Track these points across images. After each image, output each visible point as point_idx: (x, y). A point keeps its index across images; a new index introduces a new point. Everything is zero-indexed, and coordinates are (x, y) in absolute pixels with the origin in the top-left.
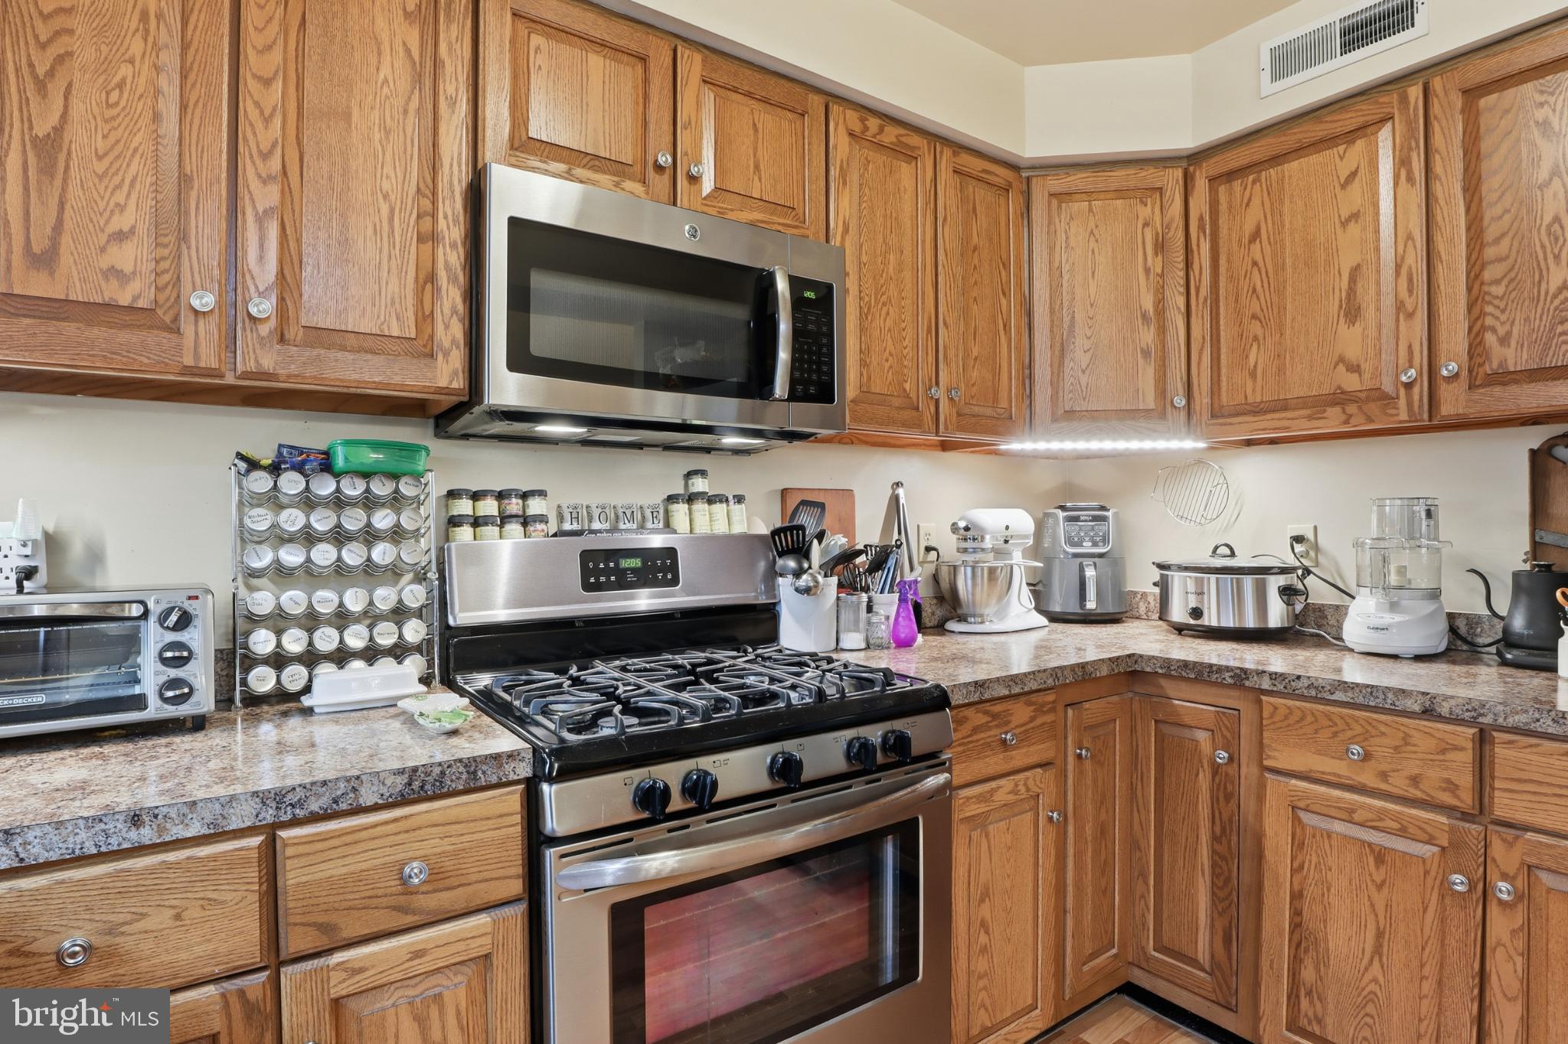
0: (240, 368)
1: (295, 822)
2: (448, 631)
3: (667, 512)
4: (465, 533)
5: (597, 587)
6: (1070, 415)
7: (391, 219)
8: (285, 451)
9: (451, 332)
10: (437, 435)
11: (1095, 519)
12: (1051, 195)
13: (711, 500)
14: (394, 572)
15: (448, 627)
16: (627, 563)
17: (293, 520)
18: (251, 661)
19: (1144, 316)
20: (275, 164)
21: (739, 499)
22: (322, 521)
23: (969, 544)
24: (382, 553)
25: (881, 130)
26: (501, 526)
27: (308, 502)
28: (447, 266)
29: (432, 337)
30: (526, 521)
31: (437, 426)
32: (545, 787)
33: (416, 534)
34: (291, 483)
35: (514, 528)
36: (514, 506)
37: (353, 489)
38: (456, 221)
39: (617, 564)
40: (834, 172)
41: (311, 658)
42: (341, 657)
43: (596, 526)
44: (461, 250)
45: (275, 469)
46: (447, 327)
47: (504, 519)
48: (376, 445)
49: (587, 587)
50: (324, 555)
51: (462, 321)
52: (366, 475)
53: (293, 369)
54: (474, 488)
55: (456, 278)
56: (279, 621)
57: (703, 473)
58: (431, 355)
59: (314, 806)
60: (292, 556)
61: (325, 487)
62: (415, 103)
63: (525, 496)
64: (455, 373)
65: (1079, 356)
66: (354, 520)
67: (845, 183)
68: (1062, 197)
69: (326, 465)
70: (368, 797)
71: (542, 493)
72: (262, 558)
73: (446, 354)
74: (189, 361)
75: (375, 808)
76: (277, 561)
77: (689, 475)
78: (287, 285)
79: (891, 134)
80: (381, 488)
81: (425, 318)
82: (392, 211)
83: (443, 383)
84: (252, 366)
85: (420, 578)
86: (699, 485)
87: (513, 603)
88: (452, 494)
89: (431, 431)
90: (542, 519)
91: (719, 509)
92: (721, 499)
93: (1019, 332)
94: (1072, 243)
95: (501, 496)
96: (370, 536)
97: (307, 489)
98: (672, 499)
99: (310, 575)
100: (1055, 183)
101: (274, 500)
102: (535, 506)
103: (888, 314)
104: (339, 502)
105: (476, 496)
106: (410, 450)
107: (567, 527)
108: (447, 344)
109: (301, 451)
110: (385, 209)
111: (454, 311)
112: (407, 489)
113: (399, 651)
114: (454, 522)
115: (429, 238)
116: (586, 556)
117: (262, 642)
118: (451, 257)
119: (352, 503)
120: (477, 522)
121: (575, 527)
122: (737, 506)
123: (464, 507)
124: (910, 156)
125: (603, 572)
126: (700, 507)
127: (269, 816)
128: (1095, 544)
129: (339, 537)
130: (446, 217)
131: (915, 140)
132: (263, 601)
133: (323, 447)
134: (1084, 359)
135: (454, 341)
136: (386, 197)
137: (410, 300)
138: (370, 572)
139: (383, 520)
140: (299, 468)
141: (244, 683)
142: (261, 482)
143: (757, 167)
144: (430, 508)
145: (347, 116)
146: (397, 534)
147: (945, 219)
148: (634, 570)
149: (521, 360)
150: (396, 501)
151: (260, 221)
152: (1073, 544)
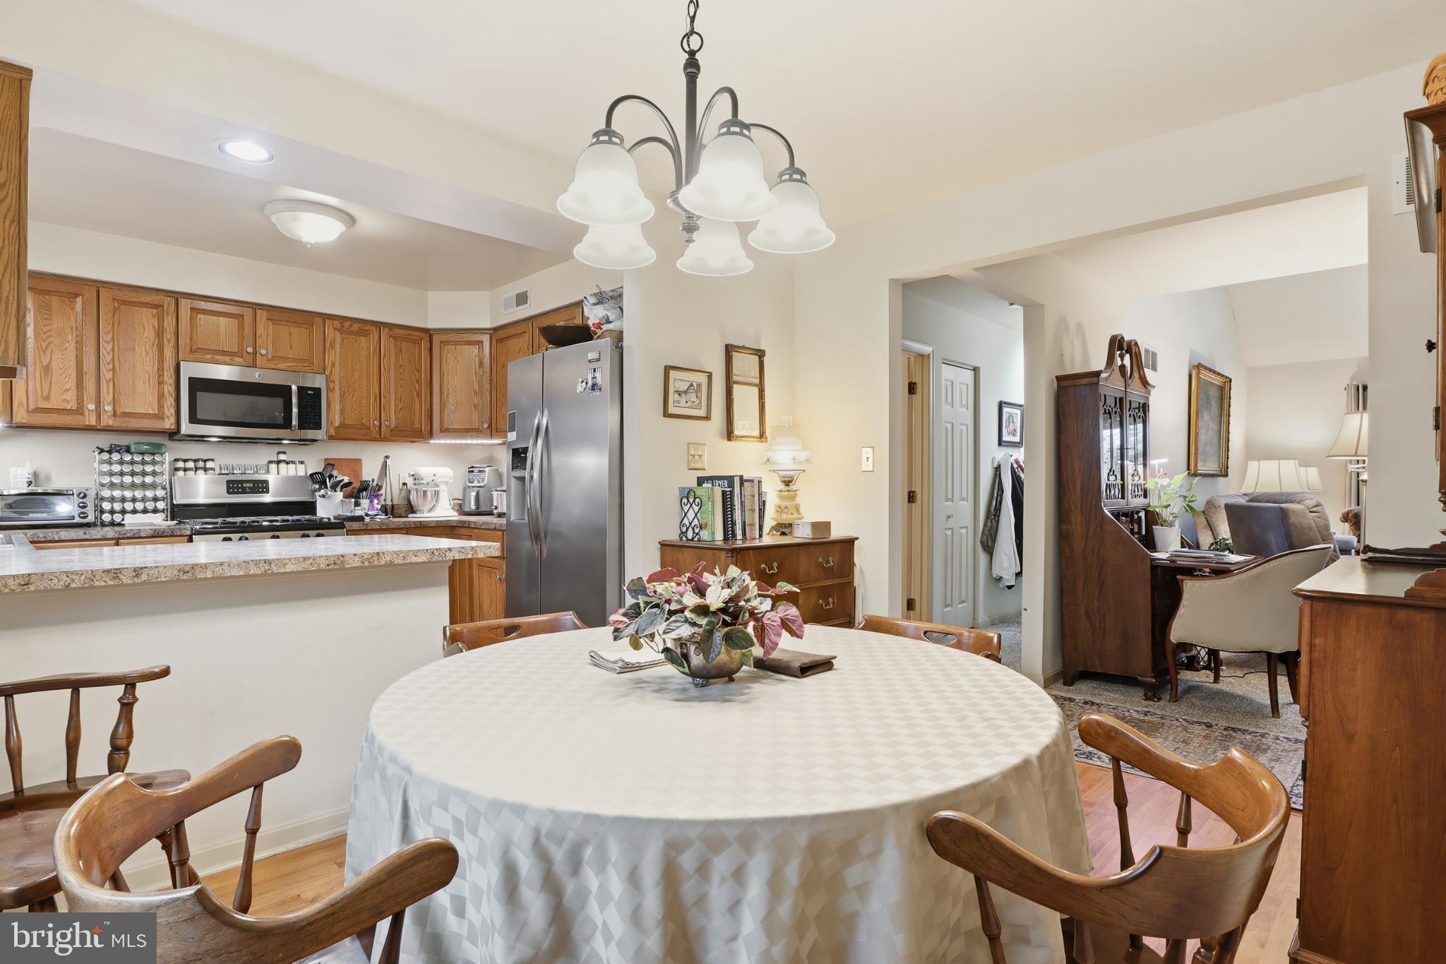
0: (102, 425)
1: (123, 538)
2: (173, 506)
3: (268, 467)
4: (181, 473)
5: (234, 493)
6: (448, 430)
7: (149, 378)
8: (113, 446)
9: (170, 411)
10: (170, 440)
11: (480, 471)
12: (441, 342)
13: (288, 463)
14: (153, 486)
15: (174, 505)
16: (246, 485)
17: (116, 468)
18: (102, 512)
19: (475, 392)
20: (111, 366)
21: (302, 463)
22: (126, 468)
23: (417, 481)
24: (148, 480)
25: (351, 326)
26: (196, 471)
27: (121, 462)
28: (168, 391)
29: (163, 413)
30: (206, 470)
31: (170, 437)
32: (194, 536)
33: (162, 473)
34: (116, 457)
35: (201, 472)
36: (201, 464)
37: (138, 458)
38: (171, 377)
39: (242, 485)
40: (328, 344)
41: (124, 512)
42: (134, 512)
43: (235, 472)
44: (173, 386)
45: (110, 452)
46: (169, 410)
47: (197, 469)
48: (148, 444)
49: (229, 492)
50: (128, 479)
51: (174, 408)
52: (142, 454)
53: (118, 424)
54: (185, 458)
55: (172, 394)
56: (112, 500)
57: (284, 453)
58: (163, 419)
59: (128, 535)
60: (116, 480)
61: (128, 458)
62: (156, 342)
63: (205, 461)
64: (172, 424)
65: (451, 407)
66: (138, 468)
67: (332, 348)
68: (444, 343)
69: (128, 450)
70: (143, 535)
71: (213, 460)
72: (106, 480)
73: (169, 418)
74: (87, 424)
75: (145, 537)
76: (111, 481)
77: (279, 453)
78: (114, 402)
79: (356, 327)
80: (148, 458)
81: (161, 407)
82: (149, 376)
83: (168, 427)
84: (106, 424)
85: (164, 488)
86: (282, 457)
87: (206, 497)
88: (176, 460)
89: (167, 438)
90: (213, 469)
91: (291, 466)
92: (293, 462)
93: (426, 396)
94: (448, 362)
95: (196, 461)
96: (144, 474)
97: (121, 458)
98: (270, 462)
99: (122, 486)
100: (444, 337)
101: (110, 463)
102: (209, 465)
103: (354, 394)
104: (132, 463)
105: (185, 461)
106: (159, 446)
107: (223, 472)
108: (169, 415)
109: (118, 446)
110: (147, 375)
111: (171, 405)
112: (157, 458)
113: (155, 511)
114: (177, 469)
115: (161, 383)
116: (228, 482)
117: (106, 506)
118: (169, 388)
119: (137, 463)
120: (185, 470)
121: (226, 472)
122: (300, 465)
123: (181, 464)
124: (366, 334)
125: (235, 488)
126: (282, 466)
127: (117, 536)
128: (479, 482)
129: (133, 474)
130: (168, 376)
131: (368, 327)
132: (106, 493)
133: (127, 444)
134: (452, 408)
135: (171, 414)
136: (147, 372)
137: (156, 402)
138: (144, 486)
139: (149, 468)
140: (118, 452)
141: (101, 518)
142: (105, 456)
143: (291, 347)
144: (167, 466)
145: (134, 349)
146: (154, 474)
147: (385, 356)
148: (249, 488)
149: (193, 419)
150: (154, 463)
151: (107, 382)
152: (470, 482)
